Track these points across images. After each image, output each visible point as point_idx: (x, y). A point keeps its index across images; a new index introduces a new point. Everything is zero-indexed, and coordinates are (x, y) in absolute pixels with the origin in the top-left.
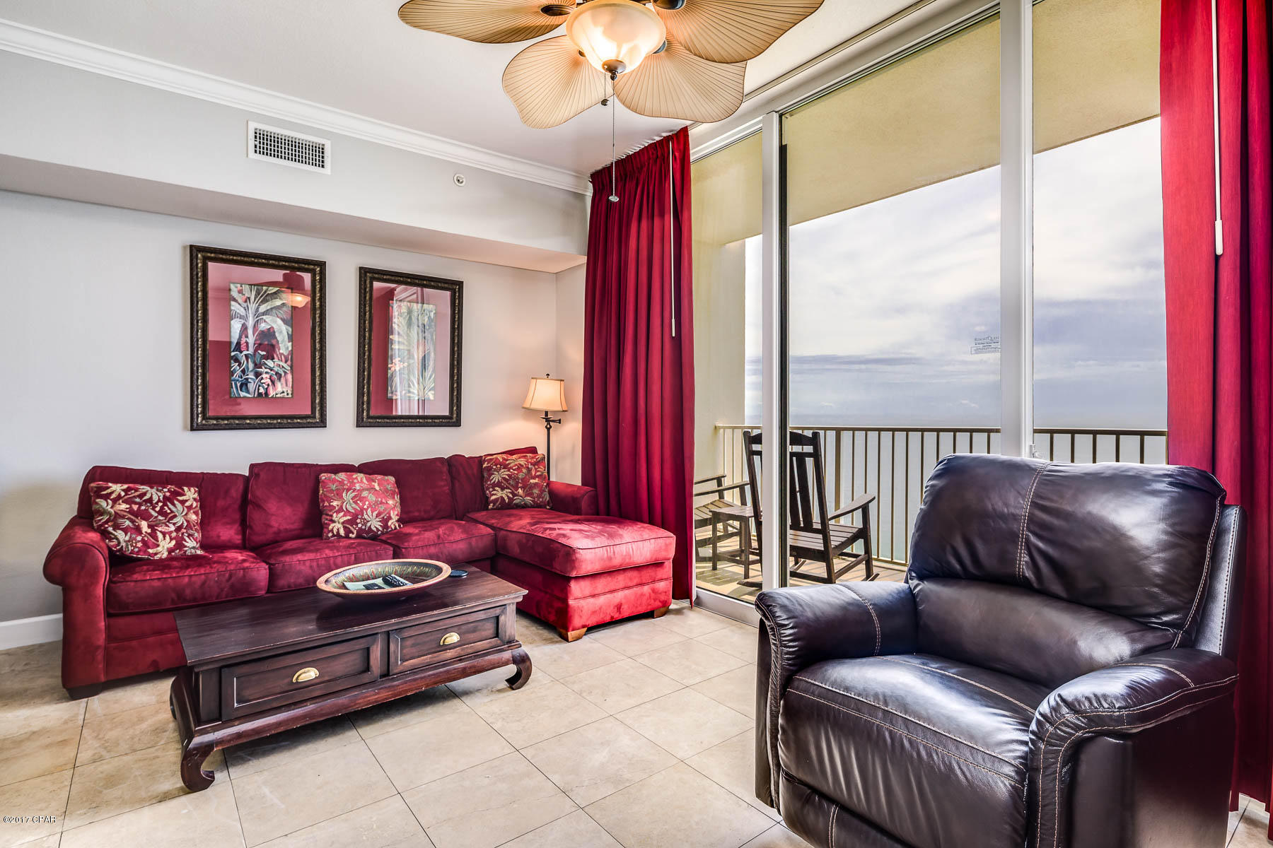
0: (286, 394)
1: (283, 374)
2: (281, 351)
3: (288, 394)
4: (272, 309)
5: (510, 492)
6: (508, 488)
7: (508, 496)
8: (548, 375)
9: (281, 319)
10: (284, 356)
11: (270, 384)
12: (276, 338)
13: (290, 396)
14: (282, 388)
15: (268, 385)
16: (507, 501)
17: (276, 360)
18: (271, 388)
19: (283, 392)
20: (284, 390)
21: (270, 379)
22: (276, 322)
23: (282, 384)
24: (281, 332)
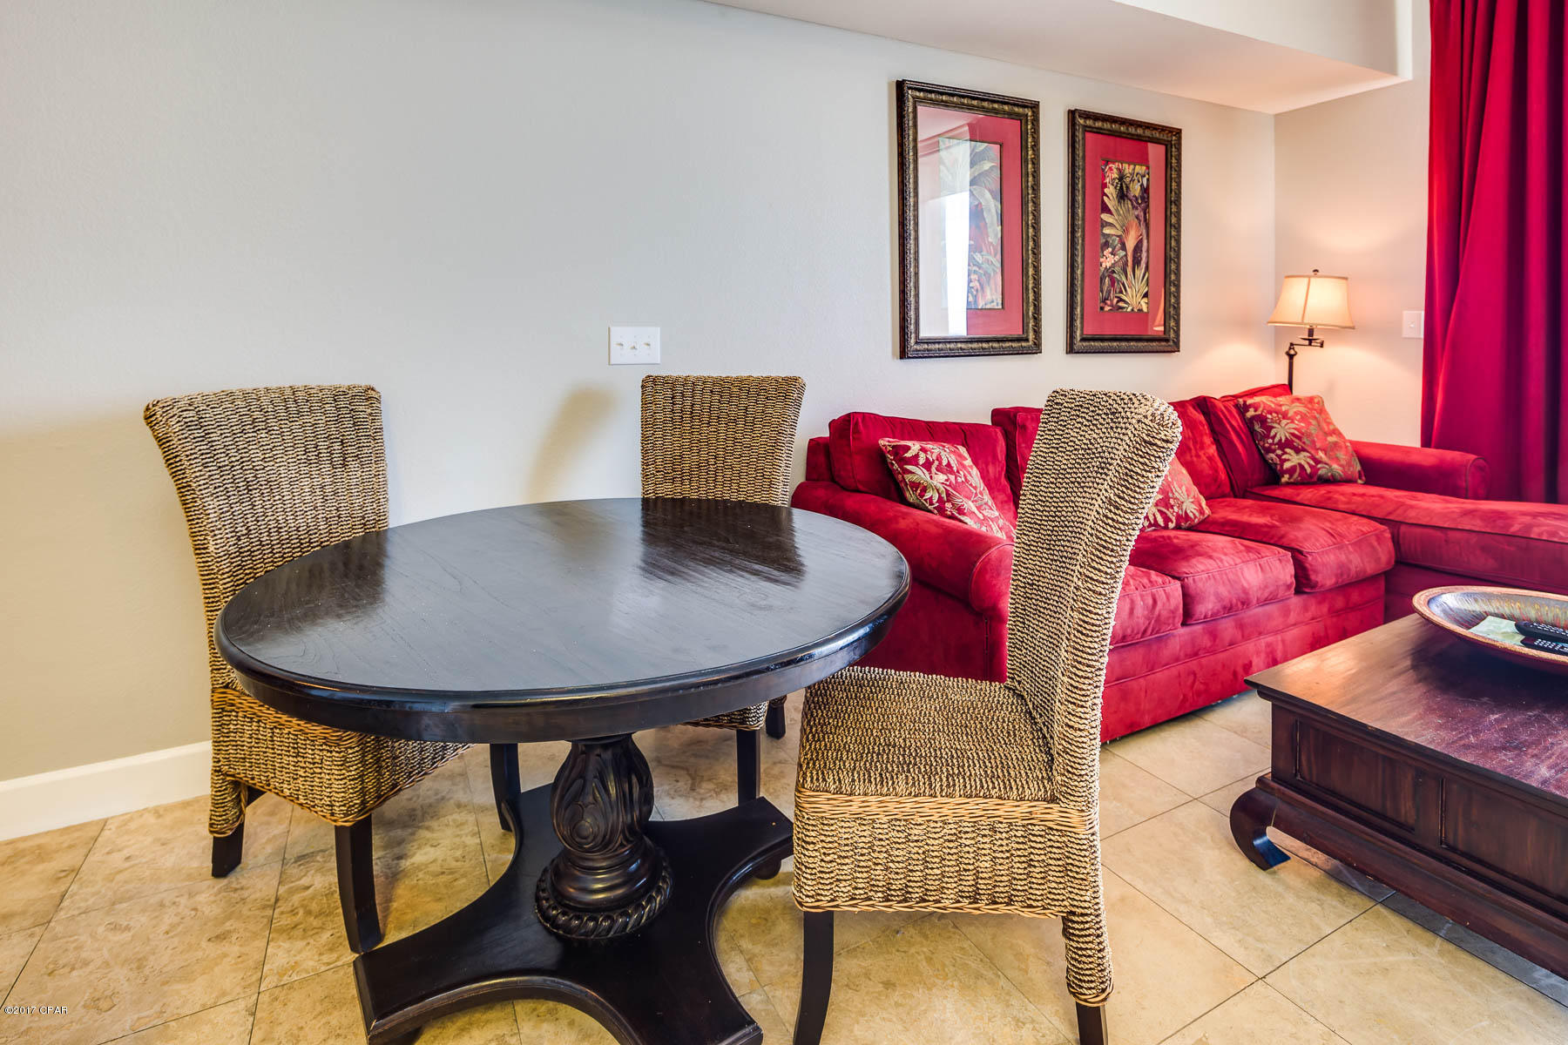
0: (995, 304)
1: (992, 274)
2: (990, 240)
3: (997, 305)
4: (979, 175)
5: (1309, 457)
6: (1304, 450)
7: (1308, 463)
8: (1316, 271)
9: (989, 191)
10: (993, 246)
11: (979, 288)
12: (984, 219)
13: (1000, 307)
14: (991, 295)
15: (977, 290)
16: (1309, 470)
17: (984, 253)
18: (980, 294)
19: (993, 302)
20: (994, 297)
21: (978, 281)
22: (983, 196)
23: (991, 290)
24: (990, 210)
